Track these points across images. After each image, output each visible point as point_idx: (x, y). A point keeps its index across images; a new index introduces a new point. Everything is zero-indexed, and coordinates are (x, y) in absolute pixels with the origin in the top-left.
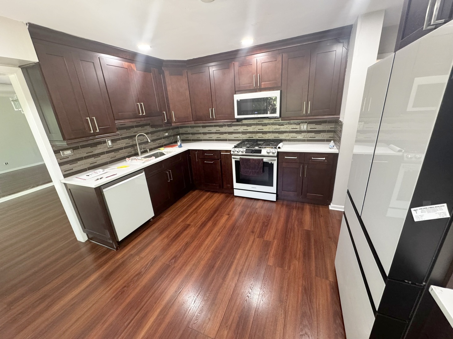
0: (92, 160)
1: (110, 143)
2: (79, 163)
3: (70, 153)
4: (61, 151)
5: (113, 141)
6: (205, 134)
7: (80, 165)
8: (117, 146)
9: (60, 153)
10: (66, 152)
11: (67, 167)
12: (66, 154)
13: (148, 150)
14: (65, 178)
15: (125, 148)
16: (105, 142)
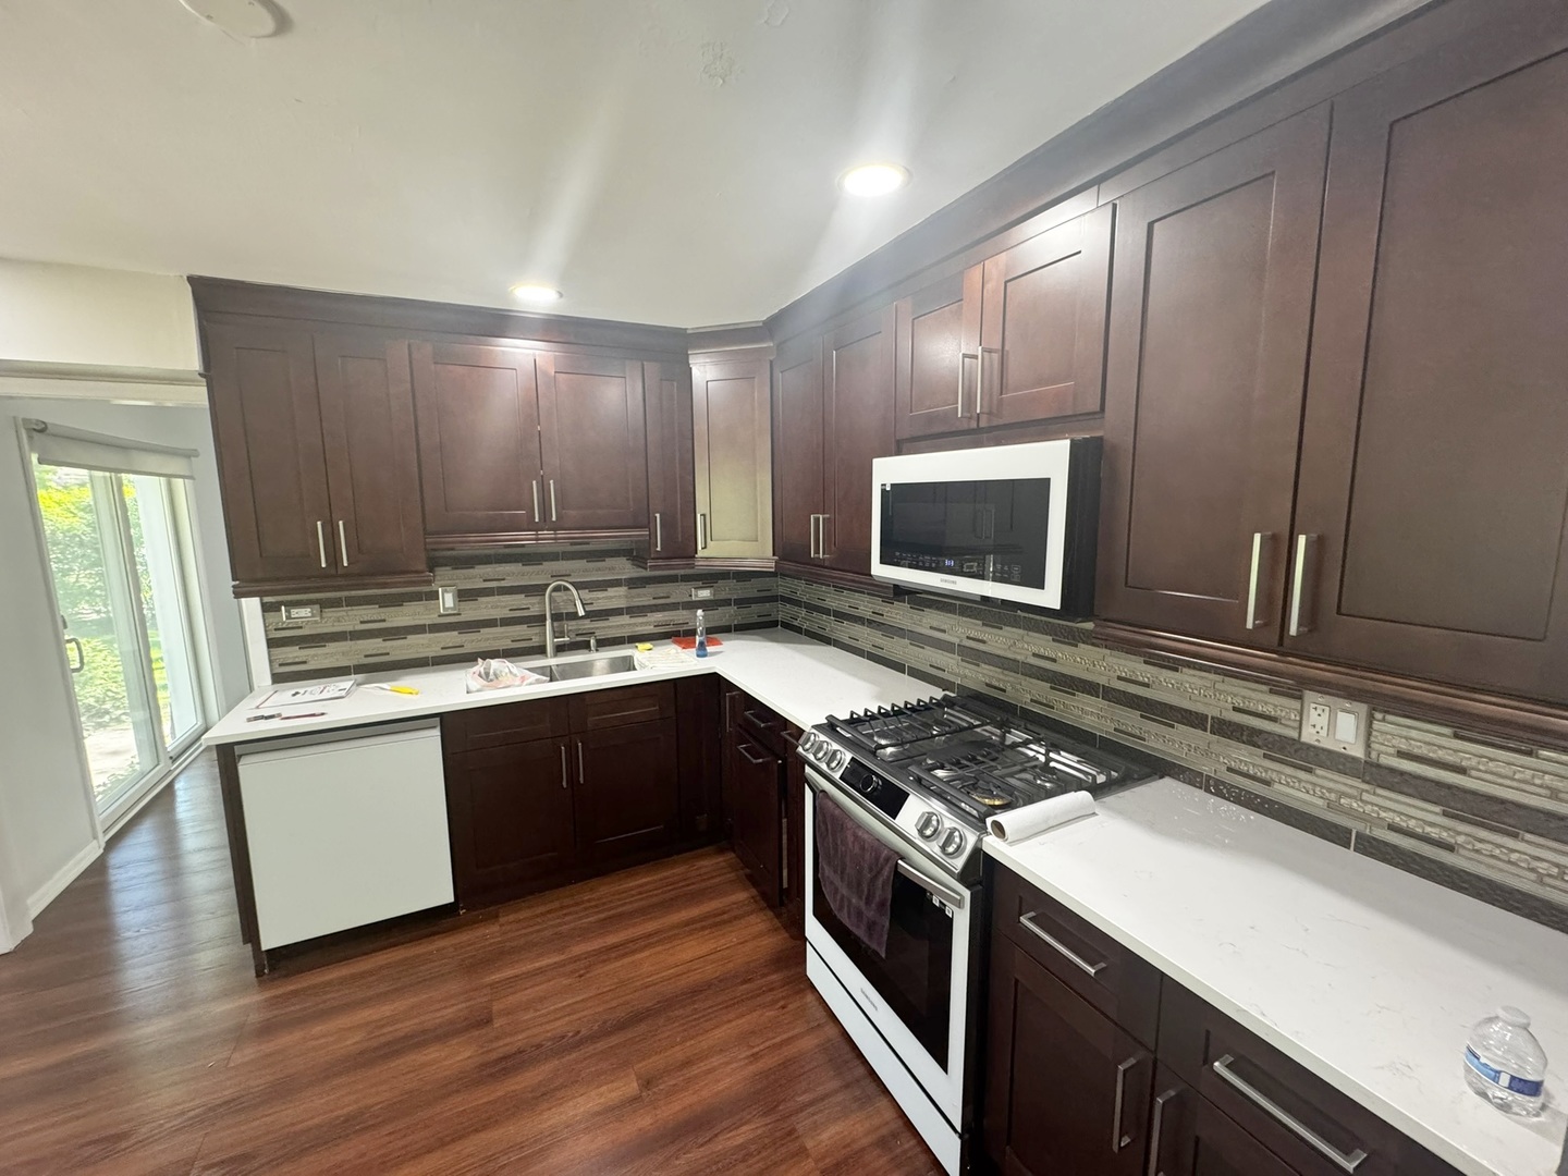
0: (375, 645)
1: (447, 600)
2: (332, 647)
3: (310, 615)
4: (283, 608)
5: (464, 595)
6: (841, 616)
7: (332, 655)
8: (472, 612)
9: (280, 610)
10: (296, 611)
11: (293, 653)
12: (296, 616)
13: (592, 642)
14: (276, 685)
15: (506, 622)
16: (434, 596)
